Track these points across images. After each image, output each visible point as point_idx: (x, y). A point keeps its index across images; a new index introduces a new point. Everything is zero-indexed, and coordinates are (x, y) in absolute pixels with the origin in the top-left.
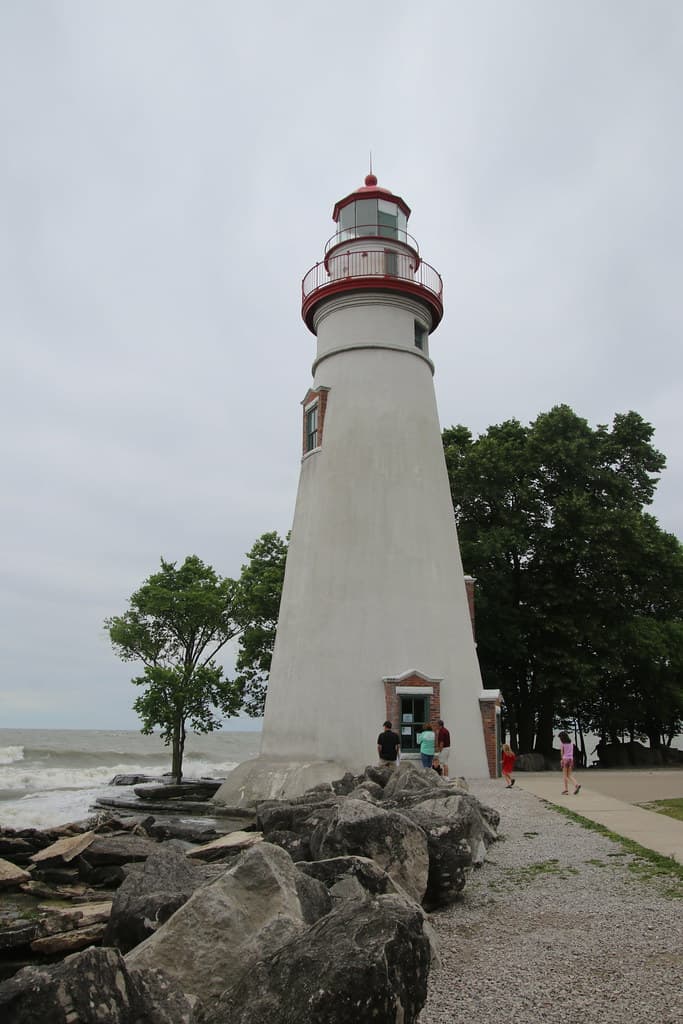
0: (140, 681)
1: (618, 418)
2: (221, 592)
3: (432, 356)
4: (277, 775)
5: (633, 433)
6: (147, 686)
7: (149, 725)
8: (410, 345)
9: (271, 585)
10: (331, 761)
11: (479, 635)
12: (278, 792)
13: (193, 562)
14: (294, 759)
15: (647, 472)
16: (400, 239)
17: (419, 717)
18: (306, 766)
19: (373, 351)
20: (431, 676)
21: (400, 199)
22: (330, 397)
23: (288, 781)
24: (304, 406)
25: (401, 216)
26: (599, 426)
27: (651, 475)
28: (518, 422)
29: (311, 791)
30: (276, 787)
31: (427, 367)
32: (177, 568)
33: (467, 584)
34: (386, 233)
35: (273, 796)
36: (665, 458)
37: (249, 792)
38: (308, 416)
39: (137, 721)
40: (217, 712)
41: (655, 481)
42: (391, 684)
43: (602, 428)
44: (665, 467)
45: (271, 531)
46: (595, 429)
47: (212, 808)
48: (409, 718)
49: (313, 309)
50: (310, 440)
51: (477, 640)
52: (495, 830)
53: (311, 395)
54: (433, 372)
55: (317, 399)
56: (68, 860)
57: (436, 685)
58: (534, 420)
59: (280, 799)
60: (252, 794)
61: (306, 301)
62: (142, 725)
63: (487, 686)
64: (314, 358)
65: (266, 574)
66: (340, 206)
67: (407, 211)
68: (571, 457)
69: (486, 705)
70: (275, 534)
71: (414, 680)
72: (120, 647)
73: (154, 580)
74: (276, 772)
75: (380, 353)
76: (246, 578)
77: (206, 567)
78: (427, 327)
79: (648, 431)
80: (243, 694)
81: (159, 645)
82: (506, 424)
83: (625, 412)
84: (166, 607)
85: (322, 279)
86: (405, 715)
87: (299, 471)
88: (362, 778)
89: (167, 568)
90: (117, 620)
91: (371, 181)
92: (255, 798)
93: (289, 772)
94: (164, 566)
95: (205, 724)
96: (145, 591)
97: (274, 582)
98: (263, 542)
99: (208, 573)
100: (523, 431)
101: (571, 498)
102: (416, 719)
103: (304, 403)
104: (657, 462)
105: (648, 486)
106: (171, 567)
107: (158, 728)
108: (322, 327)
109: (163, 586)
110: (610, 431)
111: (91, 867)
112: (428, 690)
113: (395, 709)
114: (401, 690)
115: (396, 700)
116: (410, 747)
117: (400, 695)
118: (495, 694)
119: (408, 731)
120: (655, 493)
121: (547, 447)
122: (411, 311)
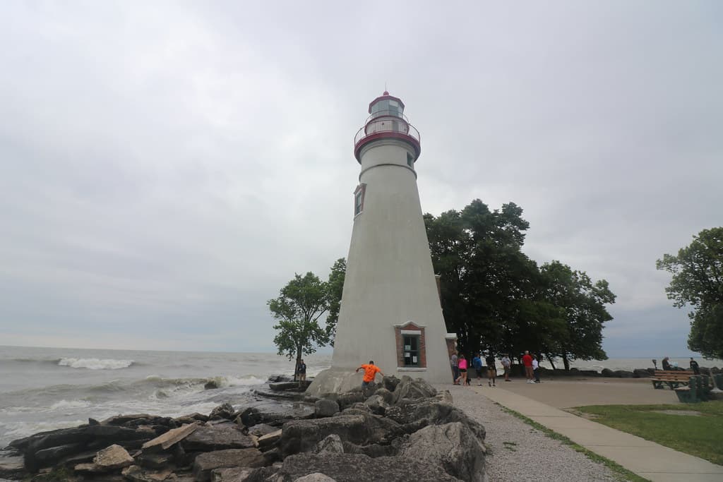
0: (277, 328)
1: (504, 206)
2: (321, 288)
3: (416, 169)
4: (338, 379)
5: (512, 213)
6: (281, 331)
7: (281, 349)
8: (406, 164)
11: (443, 306)
12: (337, 389)
13: (310, 274)
14: (347, 369)
15: (520, 231)
16: (399, 117)
17: (414, 347)
18: (353, 374)
20: (419, 324)
21: (399, 100)
22: (367, 188)
23: (343, 382)
25: (400, 109)
27: (522, 232)
29: (350, 391)
30: (337, 386)
31: (413, 174)
32: (302, 277)
33: (437, 279)
34: (393, 114)
35: (335, 391)
36: (529, 223)
37: (323, 389)
38: (357, 199)
39: (276, 348)
40: (314, 343)
41: (524, 235)
42: (398, 329)
43: (496, 211)
44: (529, 228)
45: (342, 258)
46: (493, 212)
47: (303, 396)
48: (408, 347)
49: (359, 150)
50: (358, 209)
51: (442, 307)
52: (483, 443)
53: (358, 188)
54: (416, 176)
55: (361, 190)
56: (165, 448)
57: (422, 329)
59: (338, 393)
60: (324, 389)
61: (356, 147)
62: (278, 351)
63: (449, 331)
65: (338, 277)
66: (372, 105)
67: (403, 106)
68: (484, 221)
69: (449, 341)
71: (410, 326)
72: (274, 313)
73: (292, 283)
74: (337, 377)
75: (391, 167)
76: (331, 280)
77: (315, 276)
78: (413, 156)
79: (519, 211)
80: (329, 335)
81: (293, 312)
82: (450, 211)
83: (508, 203)
84: (296, 294)
85: (363, 135)
86: (406, 346)
87: (353, 224)
88: (380, 385)
89: (298, 277)
90: (273, 301)
91: (386, 92)
92: (325, 392)
93: (345, 377)
94: (297, 276)
96: (287, 287)
99: (317, 280)
102: (412, 348)
103: (355, 193)
104: (524, 226)
105: (520, 238)
106: (300, 277)
107: (286, 352)
108: (364, 159)
109: (296, 285)
110: (500, 212)
111: (184, 452)
112: (419, 332)
113: (401, 342)
114: (404, 332)
115: (401, 338)
116: (410, 364)
117: (403, 335)
118: (454, 335)
119: (408, 355)
120: (524, 240)
121: (472, 217)
122: (405, 148)
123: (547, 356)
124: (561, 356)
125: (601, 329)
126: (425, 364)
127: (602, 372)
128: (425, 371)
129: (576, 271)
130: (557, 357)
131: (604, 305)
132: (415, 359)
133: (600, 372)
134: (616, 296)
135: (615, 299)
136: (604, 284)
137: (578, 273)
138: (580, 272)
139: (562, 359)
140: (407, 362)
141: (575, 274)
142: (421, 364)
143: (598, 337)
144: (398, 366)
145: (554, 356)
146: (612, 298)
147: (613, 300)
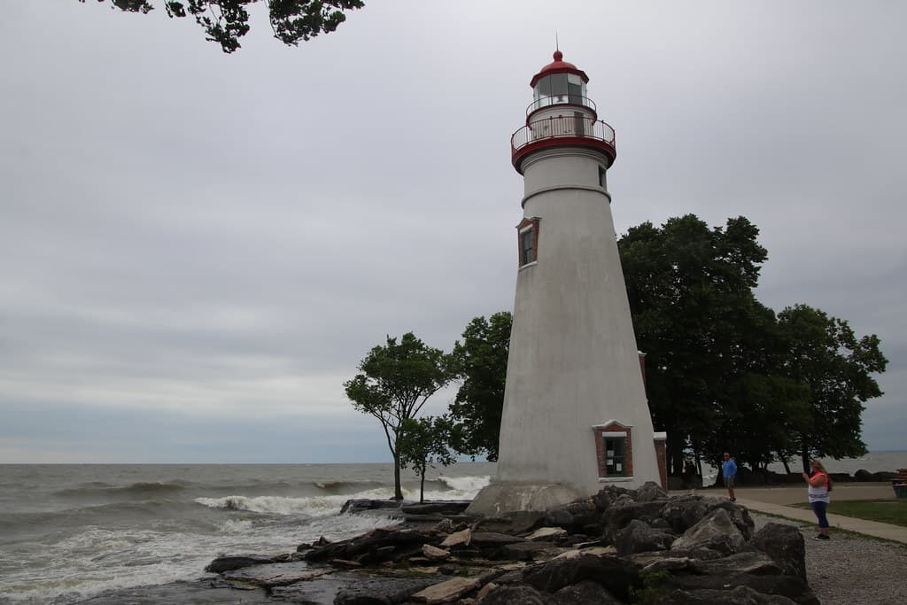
1: (730, 222)
3: (609, 191)
4: (523, 495)
5: (742, 232)
8: (597, 186)
9: (486, 357)
10: (559, 484)
12: (526, 506)
13: (408, 337)
14: (532, 483)
15: (752, 263)
16: (584, 104)
17: (618, 452)
18: (544, 488)
19: (570, 191)
20: (626, 424)
21: (581, 71)
22: (542, 224)
23: (533, 499)
24: (519, 230)
25: (583, 85)
26: (715, 228)
27: (756, 265)
28: (651, 224)
30: (524, 503)
31: (605, 198)
32: (398, 343)
33: (640, 357)
34: (575, 100)
35: (523, 508)
36: (766, 251)
37: (503, 507)
38: (522, 237)
41: (759, 268)
42: (598, 431)
43: (718, 229)
44: (767, 259)
45: (478, 316)
46: (713, 230)
48: (611, 453)
50: (525, 255)
53: (525, 223)
54: (610, 201)
55: (531, 225)
56: (467, 545)
57: (628, 430)
58: (666, 223)
59: (529, 510)
60: (506, 508)
61: (516, 153)
63: (657, 430)
64: (523, 197)
65: (480, 350)
66: (536, 79)
67: (586, 79)
68: (700, 255)
69: (657, 443)
70: (483, 318)
71: (614, 427)
74: (522, 492)
79: (754, 231)
82: (642, 226)
83: (735, 217)
86: (609, 452)
89: (391, 342)
90: (351, 383)
91: (558, 56)
92: (509, 510)
93: (533, 492)
94: (389, 340)
95: (445, 459)
97: (489, 355)
98: (473, 324)
100: (655, 231)
101: (701, 287)
102: (616, 454)
103: (519, 228)
104: (761, 255)
105: (753, 274)
108: (529, 171)
109: (388, 356)
110: (725, 229)
112: (624, 434)
113: (602, 447)
114: (606, 434)
115: (602, 442)
116: (612, 473)
117: (605, 438)
118: (663, 435)
119: (611, 462)
120: (759, 278)
121: (681, 248)
122: (595, 159)
123: (780, 454)
124: (799, 454)
125: (859, 412)
126: (632, 472)
127: (856, 475)
128: (631, 480)
129: (833, 319)
130: (795, 456)
131: (870, 375)
132: (619, 467)
133: (852, 475)
134: (887, 361)
135: (886, 365)
136: (872, 342)
137: (836, 323)
138: (839, 320)
139: (801, 457)
140: (610, 471)
141: (831, 323)
142: (627, 471)
143: (855, 424)
144: (600, 476)
145: (791, 453)
146: (881, 364)
147: (883, 367)
